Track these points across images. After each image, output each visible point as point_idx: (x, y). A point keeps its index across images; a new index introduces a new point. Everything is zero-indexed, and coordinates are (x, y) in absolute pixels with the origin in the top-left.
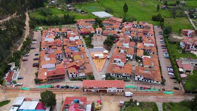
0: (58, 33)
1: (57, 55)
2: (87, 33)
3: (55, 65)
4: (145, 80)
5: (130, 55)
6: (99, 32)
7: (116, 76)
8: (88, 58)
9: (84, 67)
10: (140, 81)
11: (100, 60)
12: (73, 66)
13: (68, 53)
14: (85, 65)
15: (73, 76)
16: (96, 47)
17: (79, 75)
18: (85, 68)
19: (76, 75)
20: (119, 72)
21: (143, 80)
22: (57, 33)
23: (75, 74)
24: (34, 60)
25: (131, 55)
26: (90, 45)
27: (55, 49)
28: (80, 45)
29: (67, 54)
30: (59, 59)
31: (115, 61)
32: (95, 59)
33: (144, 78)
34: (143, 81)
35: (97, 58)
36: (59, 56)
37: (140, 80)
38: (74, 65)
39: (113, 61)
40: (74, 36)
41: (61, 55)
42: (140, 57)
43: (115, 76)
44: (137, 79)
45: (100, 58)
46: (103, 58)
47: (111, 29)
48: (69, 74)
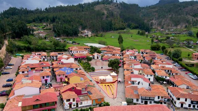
0: (45, 56)
1: (43, 77)
2: (83, 58)
3: (39, 89)
4: (194, 106)
5: (149, 76)
6: (98, 58)
7: (144, 103)
8: (90, 81)
9: (87, 92)
10: (186, 108)
11: (109, 84)
12: (70, 90)
13: (59, 75)
14: (88, 90)
15: (70, 105)
16: (98, 71)
17: (81, 103)
18: (89, 93)
19: (77, 104)
20: (147, 94)
21: (190, 106)
22: (43, 57)
23: (75, 103)
24: (3, 87)
25: (151, 75)
26: (89, 69)
27: (41, 70)
28: (77, 68)
29: (58, 77)
30: (46, 84)
31: (133, 83)
32: (101, 83)
33: (192, 102)
34: (190, 109)
35: (103, 82)
36: (46, 81)
37: (184, 106)
38: (73, 88)
39: (129, 82)
40: (68, 59)
41: (49, 79)
42: (164, 77)
43: (142, 102)
44: (179, 106)
45: (107, 81)
46: (112, 81)
47: (112, 55)
48: (65, 101)
